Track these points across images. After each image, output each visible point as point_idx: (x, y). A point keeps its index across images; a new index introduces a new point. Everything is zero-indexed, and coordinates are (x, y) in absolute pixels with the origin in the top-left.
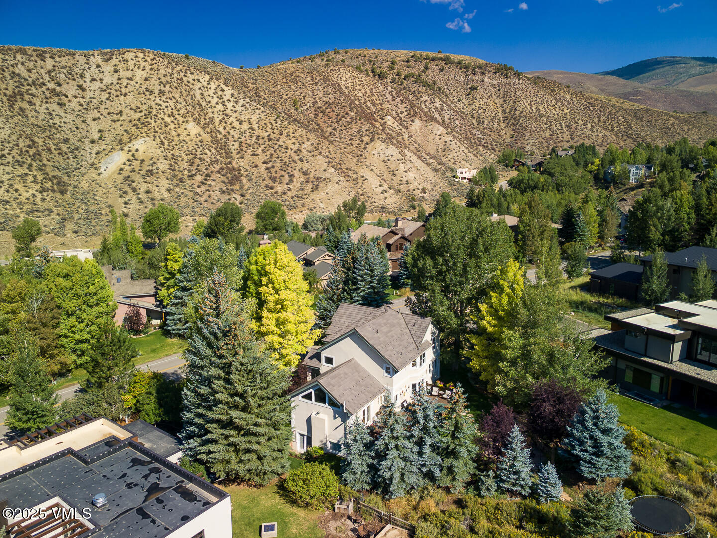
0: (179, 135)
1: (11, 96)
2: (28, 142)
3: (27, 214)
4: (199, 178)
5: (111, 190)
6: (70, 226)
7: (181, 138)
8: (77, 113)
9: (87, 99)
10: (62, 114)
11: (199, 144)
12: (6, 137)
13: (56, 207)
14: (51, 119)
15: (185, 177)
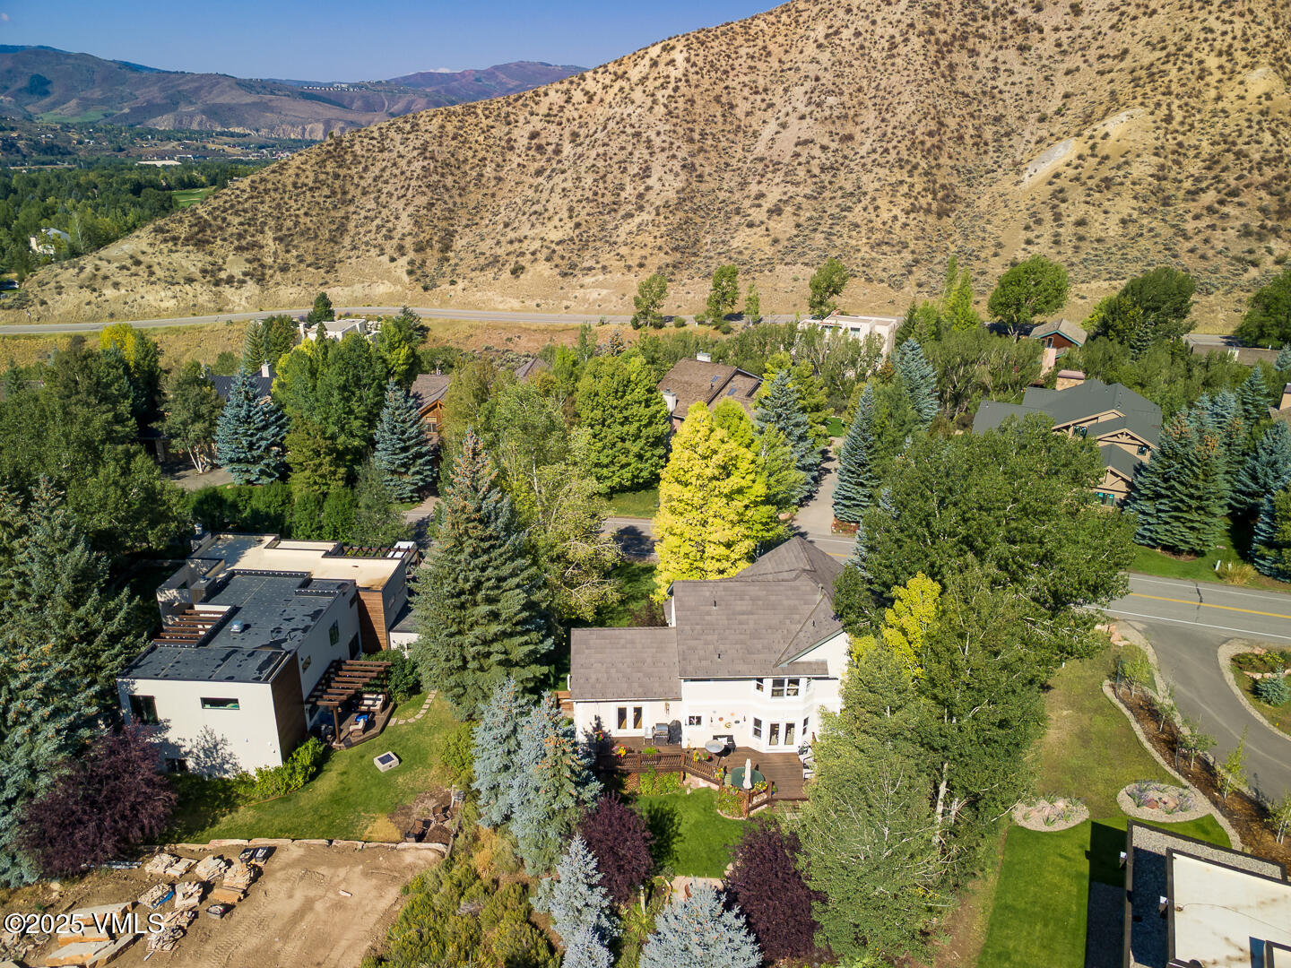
0: (1219, 98)
1: (946, 44)
2: (933, 126)
3: (872, 248)
4: (1210, 197)
5: (1018, 216)
6: (920, 274)
7: (1220, 105)
8: (1044, 62)
9: (1077, 31)
10: (1017, 67)
11: (1256, 117)
12: (903, 119)
13: (917, 239)
14: (993, 79)
15: (1181, 194)
